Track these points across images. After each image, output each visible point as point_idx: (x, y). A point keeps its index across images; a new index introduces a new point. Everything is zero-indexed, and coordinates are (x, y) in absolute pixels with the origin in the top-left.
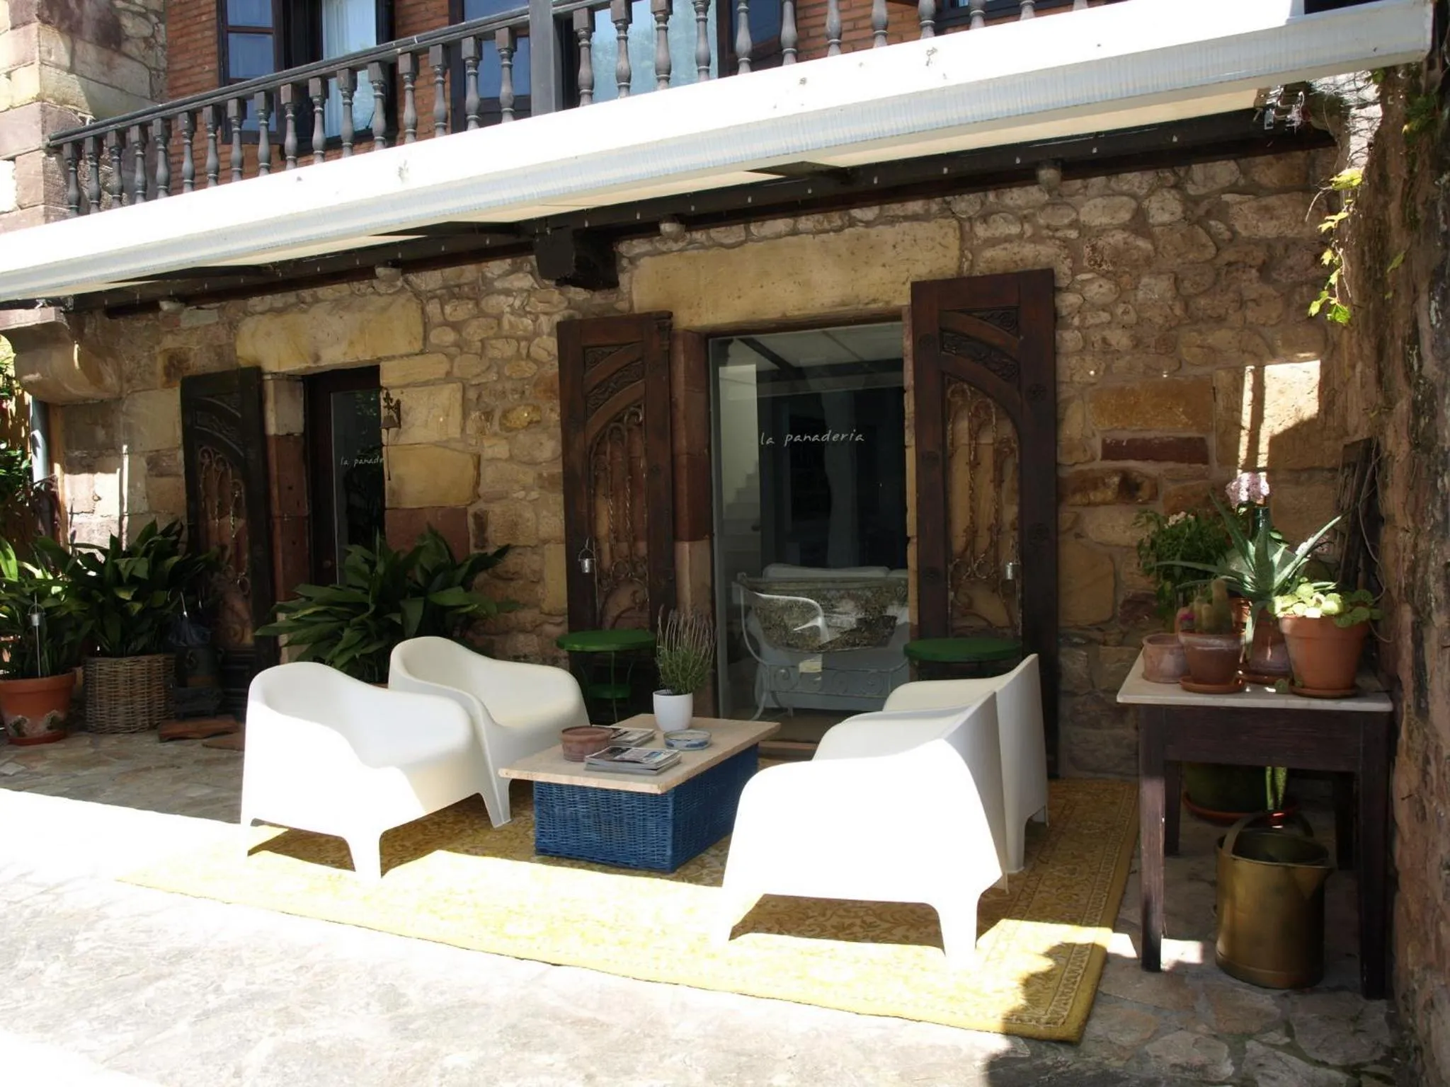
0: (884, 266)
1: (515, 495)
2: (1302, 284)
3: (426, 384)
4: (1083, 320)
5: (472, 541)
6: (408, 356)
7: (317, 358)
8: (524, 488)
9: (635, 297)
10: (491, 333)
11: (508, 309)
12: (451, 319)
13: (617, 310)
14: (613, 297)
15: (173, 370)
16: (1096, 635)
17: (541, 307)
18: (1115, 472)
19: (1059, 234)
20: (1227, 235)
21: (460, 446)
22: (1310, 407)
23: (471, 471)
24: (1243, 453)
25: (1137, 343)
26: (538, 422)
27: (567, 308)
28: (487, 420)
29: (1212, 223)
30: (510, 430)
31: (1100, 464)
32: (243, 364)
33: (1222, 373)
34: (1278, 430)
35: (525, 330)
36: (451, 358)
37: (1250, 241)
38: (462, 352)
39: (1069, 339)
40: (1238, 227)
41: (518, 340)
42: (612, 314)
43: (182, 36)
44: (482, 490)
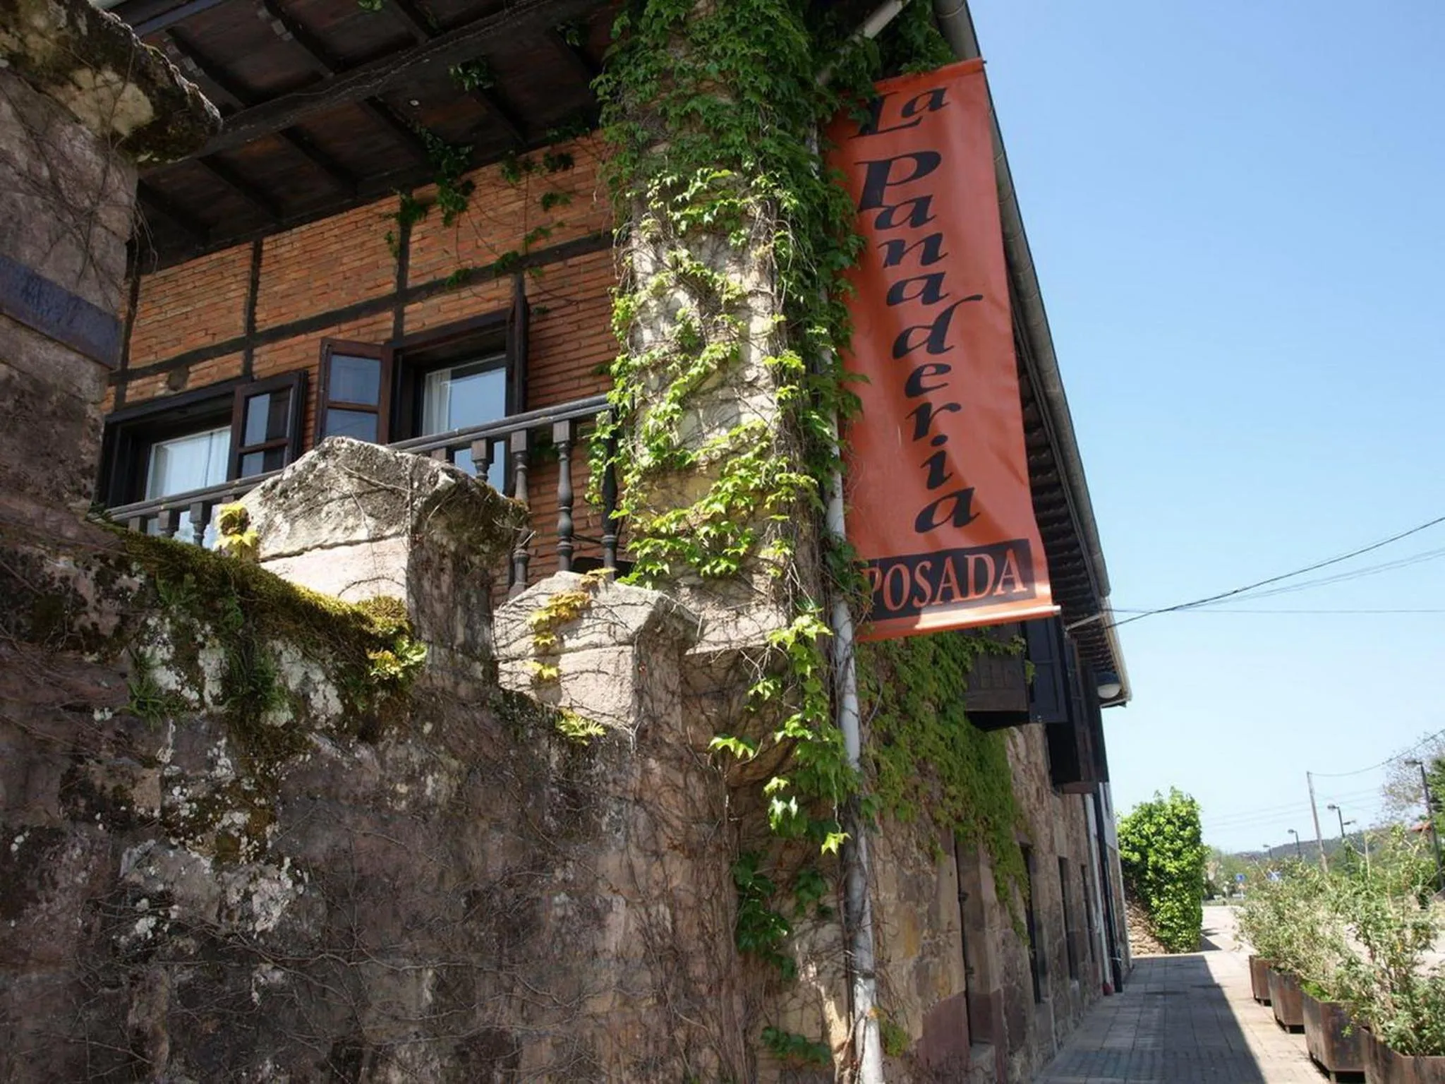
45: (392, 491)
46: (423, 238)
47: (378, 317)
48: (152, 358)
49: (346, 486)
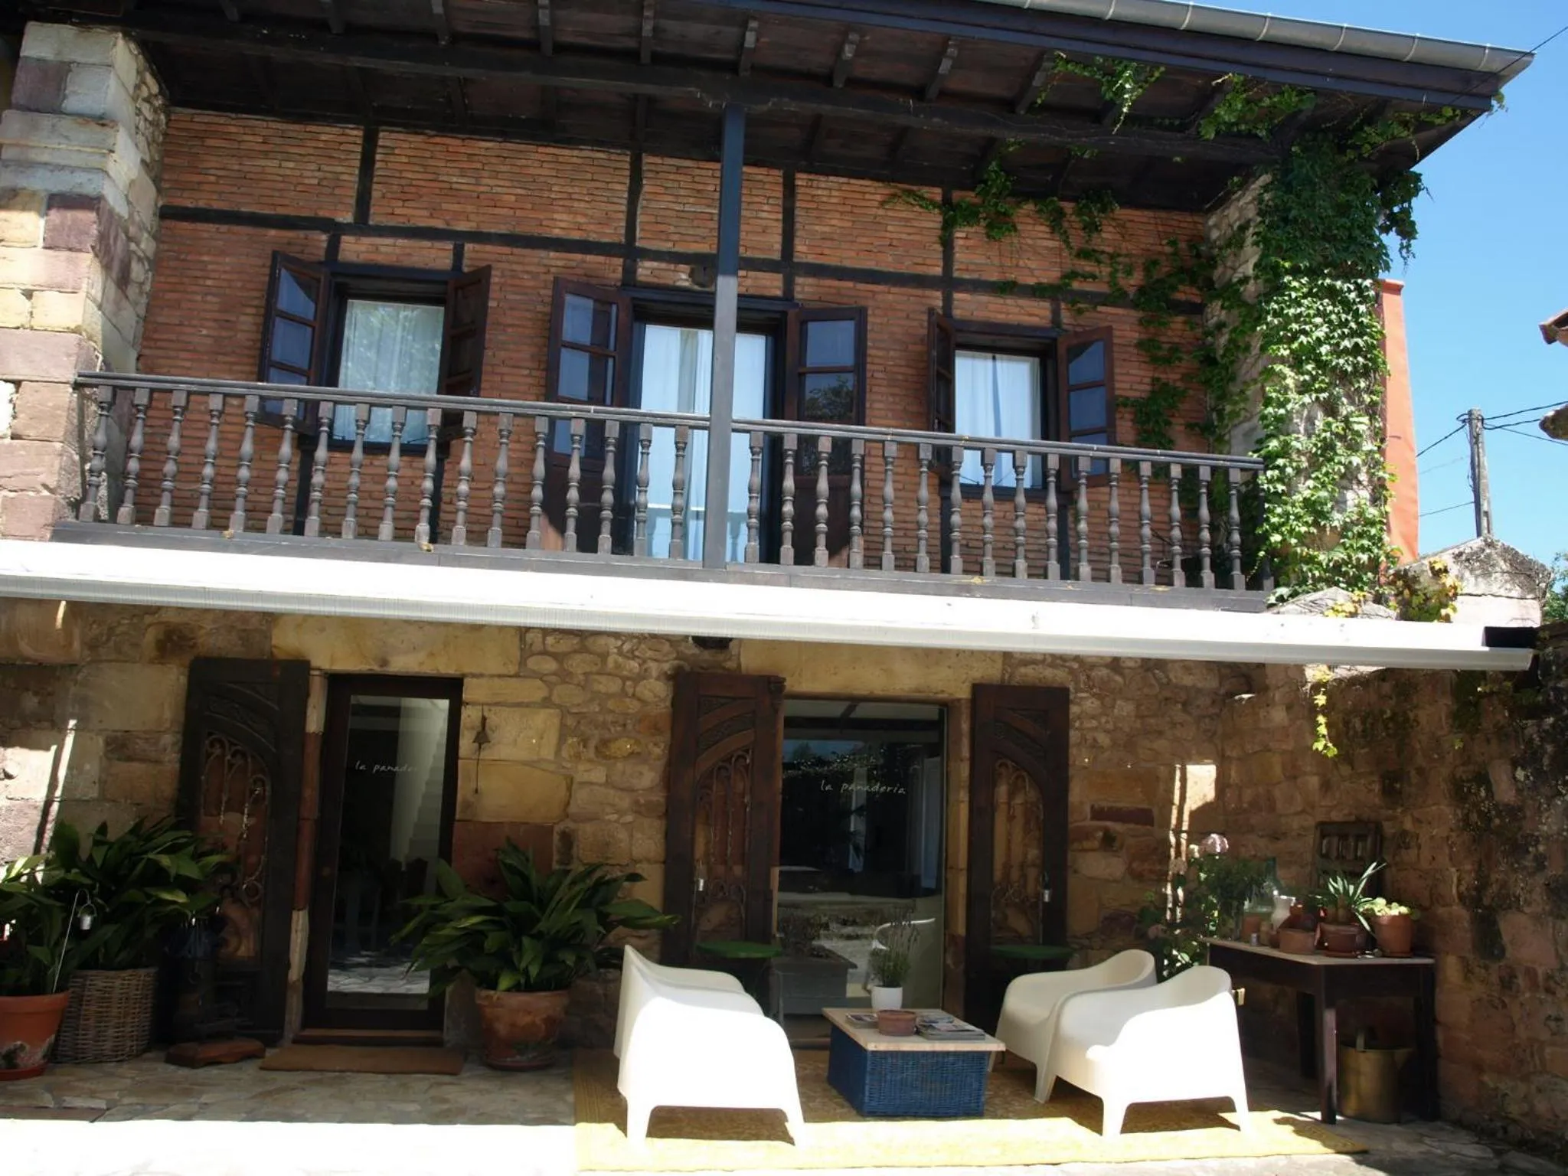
0: (949, 667)
1: (607, 817)
2: (1204, 717)
3: (519, 705)
4: (1082, 723)
5: (556, 857)
6: (500, 676)
7: (384, 663)
8: (617, 812)
9: (742, 660)
10: (595, 669)
11: (615, 650)
12: (550, 649)
13: (724, 668)
14: (721, 657)
15: (169, 645)
16: (1086, 942)
17: (649, 654)
18: (1100, 828)
19: (1067, 664)
20: (1165, 681)
21: (552, 767)
22: (1210, 795)
23: (562, 792)
24: (1174, 821)
25: (1114, 744)
26: (639, 754)
27: (676, 659)
28: (584, 747)
29: (1157, 671)
30: (606, 757)
31: (1090, 823)
32: (280, 656)
33: (1162, 768)
34: (1194, 807)
35: (631, 671)
36: (550, 686)
37: (1176, 686)
38: (564, 682)
39: (1074, 736)
40: (1171, 676)
41: (624, 679)
42: (720, 671)
43: (172, 291)
44: (572, 809)
45: (1529, 576)
46: (966, 238)
47: (928, 292)
48: (670, 245)
49: (1505, 566)
